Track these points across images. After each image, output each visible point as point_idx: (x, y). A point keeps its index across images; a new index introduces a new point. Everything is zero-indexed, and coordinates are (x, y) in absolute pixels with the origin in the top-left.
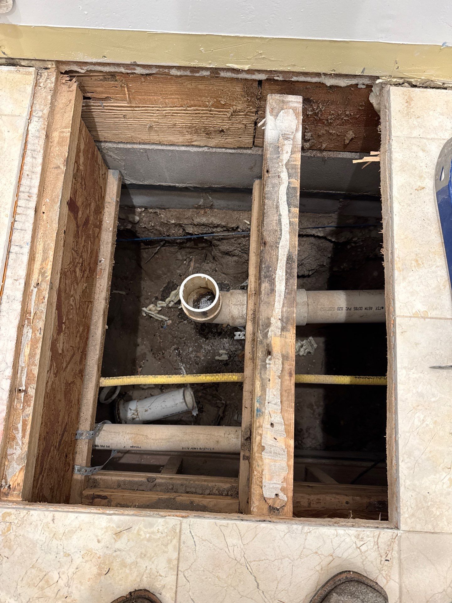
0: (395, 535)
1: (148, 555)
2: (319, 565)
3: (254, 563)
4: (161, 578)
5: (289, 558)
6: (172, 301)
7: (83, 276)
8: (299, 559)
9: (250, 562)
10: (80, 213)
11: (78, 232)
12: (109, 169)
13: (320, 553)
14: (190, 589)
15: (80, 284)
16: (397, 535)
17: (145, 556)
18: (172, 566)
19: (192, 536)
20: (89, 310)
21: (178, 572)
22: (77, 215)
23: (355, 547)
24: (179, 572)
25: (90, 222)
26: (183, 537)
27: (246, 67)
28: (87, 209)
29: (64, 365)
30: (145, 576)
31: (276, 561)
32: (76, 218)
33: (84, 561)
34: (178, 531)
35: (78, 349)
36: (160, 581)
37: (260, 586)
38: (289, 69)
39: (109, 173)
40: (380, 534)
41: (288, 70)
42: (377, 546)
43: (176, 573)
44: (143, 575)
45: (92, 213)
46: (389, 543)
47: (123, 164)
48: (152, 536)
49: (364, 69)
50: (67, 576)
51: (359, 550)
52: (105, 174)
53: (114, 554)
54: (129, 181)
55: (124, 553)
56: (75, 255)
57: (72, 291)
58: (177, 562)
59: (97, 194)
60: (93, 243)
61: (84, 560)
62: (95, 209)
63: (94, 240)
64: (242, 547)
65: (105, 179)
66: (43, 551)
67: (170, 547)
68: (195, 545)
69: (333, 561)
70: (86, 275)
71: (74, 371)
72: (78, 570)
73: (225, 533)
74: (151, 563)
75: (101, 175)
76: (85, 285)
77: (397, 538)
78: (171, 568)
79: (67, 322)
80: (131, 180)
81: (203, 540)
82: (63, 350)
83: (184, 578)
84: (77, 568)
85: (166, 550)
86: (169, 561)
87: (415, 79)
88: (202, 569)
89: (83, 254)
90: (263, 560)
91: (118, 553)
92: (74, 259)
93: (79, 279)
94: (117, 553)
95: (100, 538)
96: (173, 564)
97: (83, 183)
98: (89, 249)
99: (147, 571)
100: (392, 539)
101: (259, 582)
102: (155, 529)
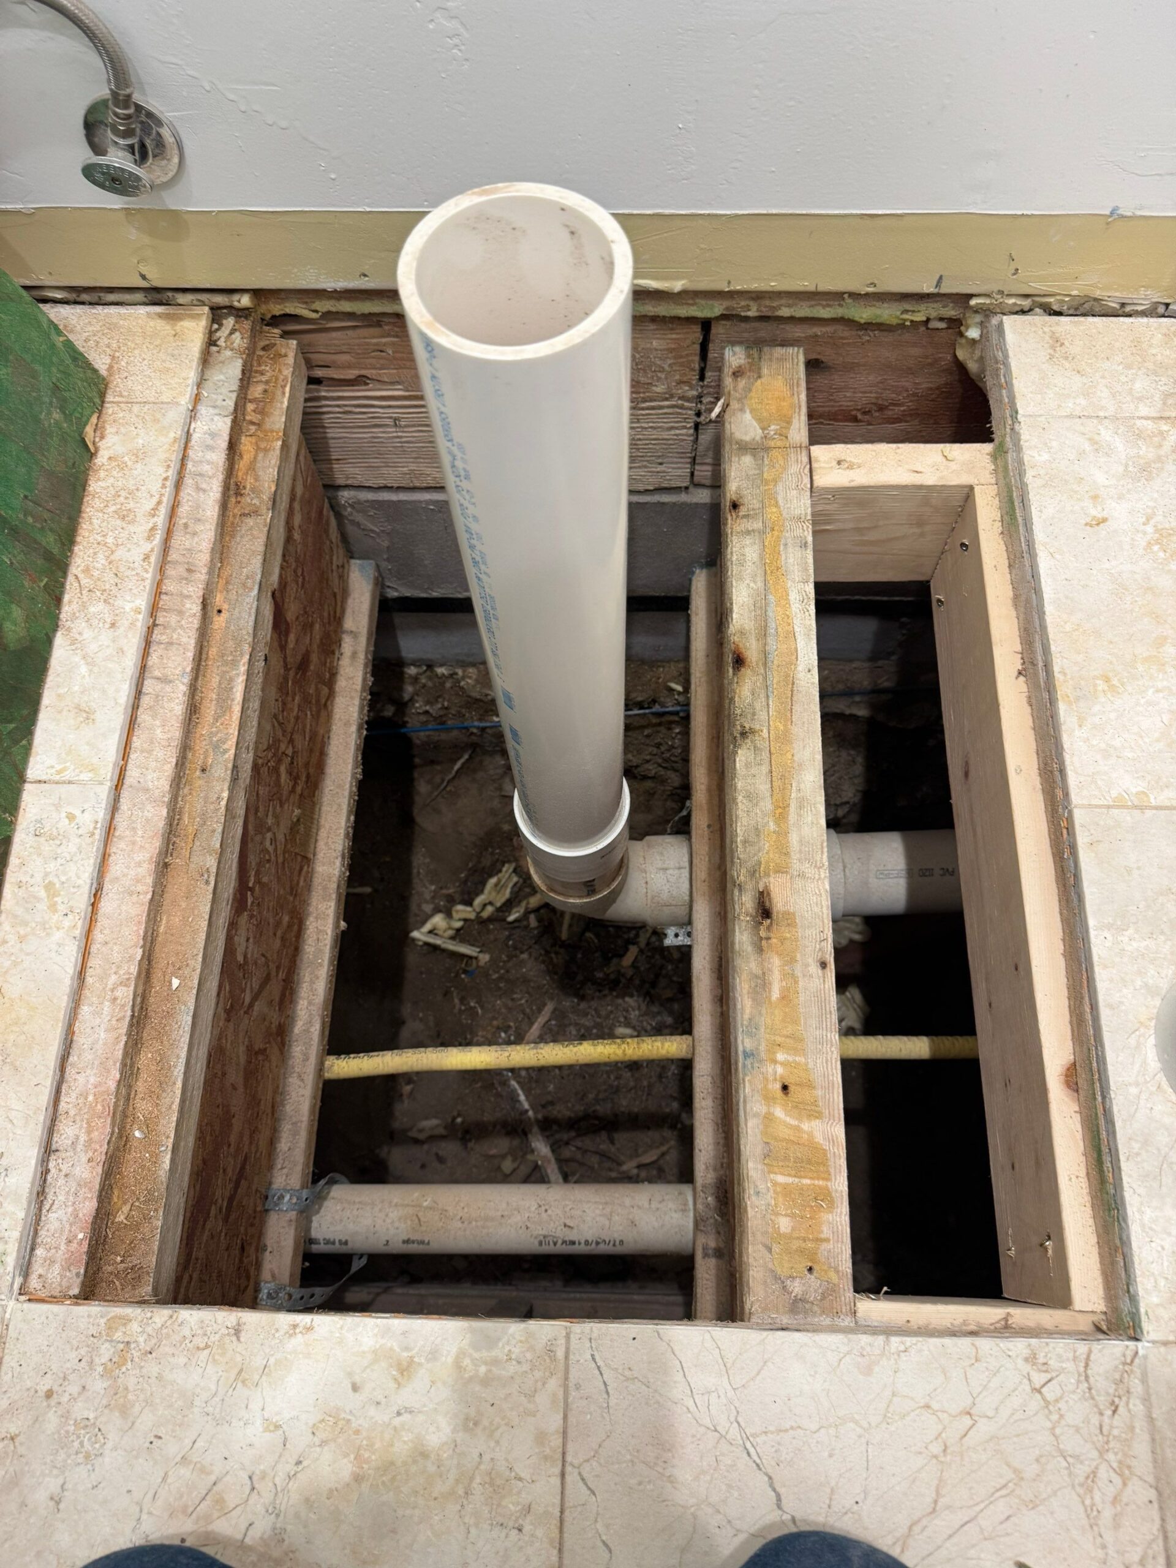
0: (1129, 1354)
1: (485, 1422)
2: (936, 1439)
3: (763, 1437)
4: (520, 1484)
5: (856, 1422)
6: (491, 903)
7: (293, 791)
8: (884, 1425)
9: (755, 1435)
10: (292, 637)
11: (286, 679)
12: (352, 557)
13: (935, 1406)
14: (598, 1514)
15: (286, 807)
16: (1137, 1353)
17: (476, 1424)
18: (548, 1451)
19: (599, 1368)
20: (302, 879)
21: (563, 1466)
22: (286, 641)
23: (1028, 1388)
24: (569, 1469)
25: (312, 668)
26: (574, 1374)
27: (677, 286)
28: (305, 634)
29: (247, 1000)
30: (478, 1480)
31: (823, 1430)
32: (283, 648)
33: (317, 1443)
34: (560, 1354)
35: (278, 968)
36: (519, 1493)
37: (784, 1502)
38: (774, 285)
39: (353, 568)
40: (1090, 1352)
41: (771, 289)
42: (1086, 1385)
43: (557, 1470)
44: (472, 1479)
45: (315, 647)
46: (1117, 1376)
47: (386, 544)
48: (493, 1369)
49: (941, 277)
50: (271, 1484)
51: (1038, 1396)
52: (343, 566)
53: (397, 1421)
54: (396, 590)
55: (421, 1418)
56: (279, 733)
57: (270, 817)
58: (561, 1440)
59: (326, 607)
60: (316, 717)
61: (317, 1440)
62: (321, 640)
63: (319, 712)
64: (731, 1393)
65: (343, 578)
66: (209, 1418)
67: (542, 1400)
68: (607, 1393)
69: (974, 1429)
70: (299, 789)
71: (266, 1023)
72: (301, 1467)
73: (683, 1360)
74: (492, 1444)
75: (334, 567)
76: (297, 812)
77: (1137, 1361)
78: (546, 1458)
79: (257, 888)
80: (400, 589)
81: (628, 1379)
82: (245, 957)
83: (581, 1484)
84: (299, 1463)
85: (531, 1406)
86: (541, 1438)
87: (1058, 297)
88: (628, 1457)
89: (295, 736)
90: (786, 1431)
91: (406, 1417)
92: (277, 742)
93: (285, 793)
94: (401, 1418)
95: (357, 1379)
96: (552, 1444)
97: (299, 572)
98: (308, 731)
99: (482, 1467)
100: (1125, 1364)
101: (782, 1491)
102: (498, 1353)
